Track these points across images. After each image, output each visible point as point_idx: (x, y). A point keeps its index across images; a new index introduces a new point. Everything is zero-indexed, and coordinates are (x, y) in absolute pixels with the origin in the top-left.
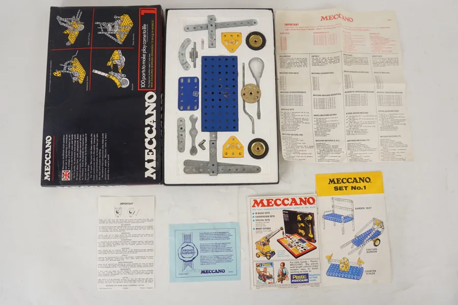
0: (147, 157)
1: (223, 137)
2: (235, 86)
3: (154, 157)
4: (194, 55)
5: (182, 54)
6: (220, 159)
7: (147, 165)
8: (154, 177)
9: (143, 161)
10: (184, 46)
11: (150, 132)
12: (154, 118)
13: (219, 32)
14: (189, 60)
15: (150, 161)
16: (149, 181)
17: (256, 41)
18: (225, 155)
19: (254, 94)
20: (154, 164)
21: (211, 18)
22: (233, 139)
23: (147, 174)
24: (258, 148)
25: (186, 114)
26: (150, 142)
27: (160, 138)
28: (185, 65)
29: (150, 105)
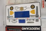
0: (35, 29)
1: (31, 14)
2: (20, 12)
3: (35, 28)
4: (14, 20)
5: (14, 23)
6: (35, 14)
7: (37, 29)
8: (40, 28)
9: (36, 30)
10: (13, 22)
11: (30, 29)
12: (27, 28)
13: (10, 15)
14: (15, 21)
15: (36, 29)
16: (40, 29)
17: (12, 8)
18: (34, 13)
19: (22, 8)
20: (37, 28)
21: (8, 17)
22: (31, 12)
23: (39, 29)
24: (33, 7)
25: (26, 21)
26: (32, 29)
27: (31, 27)
28: (16, 22)
29: (24, 29)
